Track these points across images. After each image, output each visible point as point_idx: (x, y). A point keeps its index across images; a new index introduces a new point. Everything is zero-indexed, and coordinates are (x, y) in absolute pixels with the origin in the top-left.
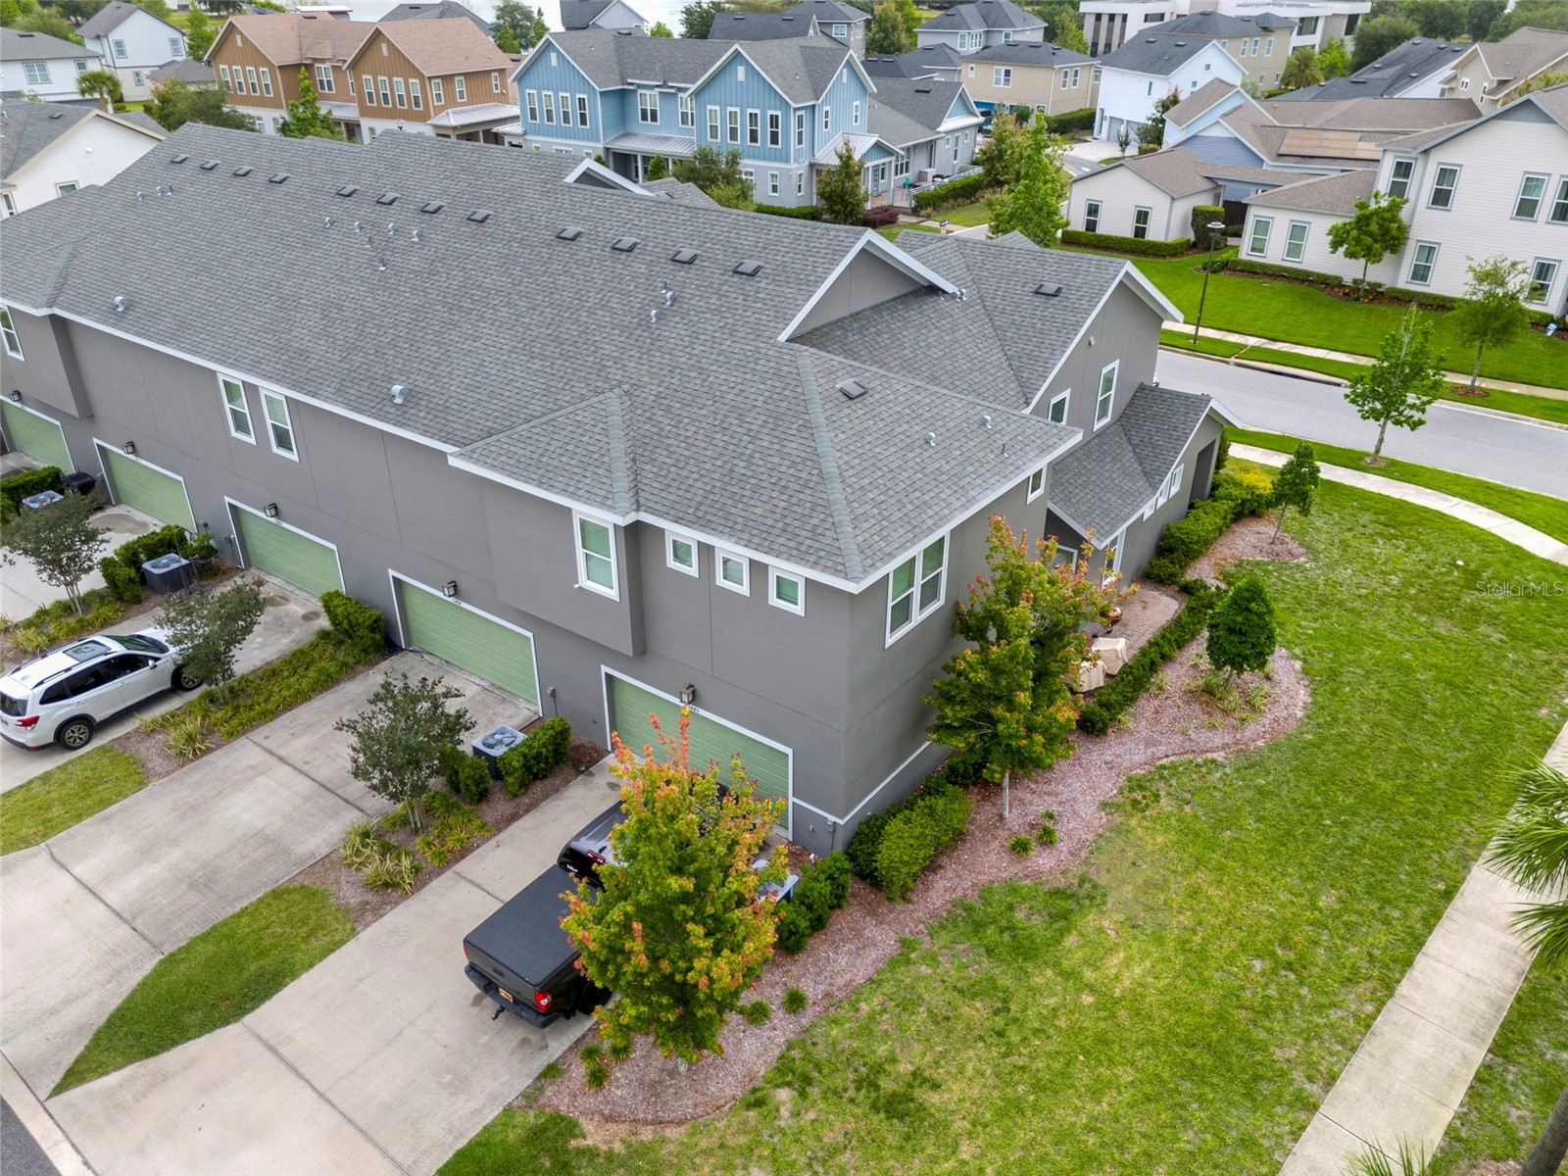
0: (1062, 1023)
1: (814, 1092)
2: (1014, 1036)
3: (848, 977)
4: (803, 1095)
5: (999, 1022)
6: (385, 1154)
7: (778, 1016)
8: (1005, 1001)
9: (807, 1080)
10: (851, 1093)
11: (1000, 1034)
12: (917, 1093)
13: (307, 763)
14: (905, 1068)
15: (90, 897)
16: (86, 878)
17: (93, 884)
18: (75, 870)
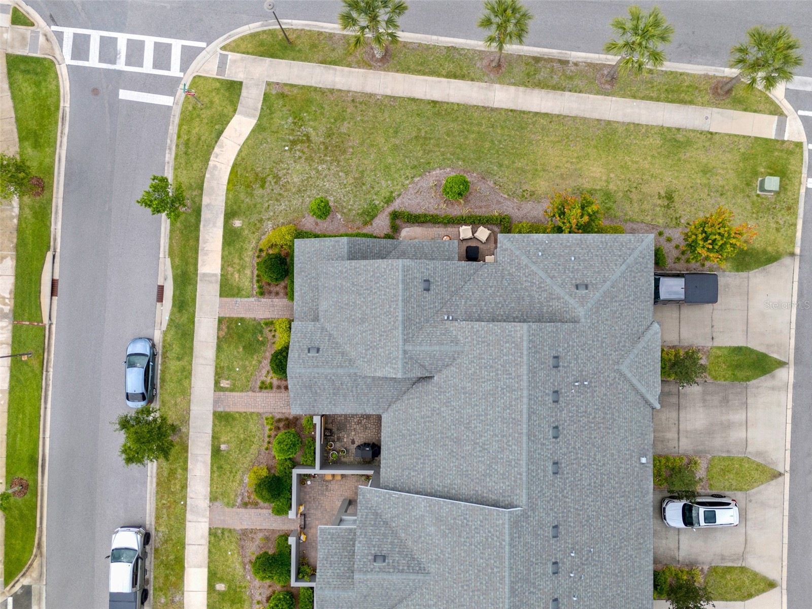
0: (623, 177)
1: (678, 216)
2: (635, 185)
3: (645, 228)
4: (680, 217)
5: (634, 190)
6: (748, 286)
7: (666, 235)
8: (627, 192)
9: (676, 218)
10: (673, 208)
11: (636, 188)
12: (664, 195)
13: (675, 424)
14: (659, 202)
15: (748, 422)
16: (745, 430)
17: (745, 427)
18: (745, 436)
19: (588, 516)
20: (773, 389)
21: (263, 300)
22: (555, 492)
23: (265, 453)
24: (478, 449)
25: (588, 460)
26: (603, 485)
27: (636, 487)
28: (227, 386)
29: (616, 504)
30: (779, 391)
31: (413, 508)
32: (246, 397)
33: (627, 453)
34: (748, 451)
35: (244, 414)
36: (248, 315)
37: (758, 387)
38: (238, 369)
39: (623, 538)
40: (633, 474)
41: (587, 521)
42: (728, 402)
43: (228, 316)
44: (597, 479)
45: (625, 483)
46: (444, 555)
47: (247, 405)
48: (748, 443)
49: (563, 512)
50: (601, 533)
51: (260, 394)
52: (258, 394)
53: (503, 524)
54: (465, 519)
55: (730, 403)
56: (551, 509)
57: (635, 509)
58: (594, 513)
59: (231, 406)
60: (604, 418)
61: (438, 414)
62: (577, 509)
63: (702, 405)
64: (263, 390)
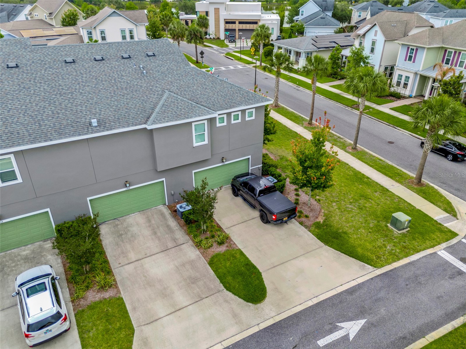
15: (180, 311)
16: (168, 313)
17: (174, 310)
18: (162, 315)
19: (29, 88)
20: (235, 316)
22: (50, 63)
25: (83, 82)
26: (61, 95)
27: (65, 122)
29: (44, 108)
30: (236, 323)
33: (97, 110)
34: (143, 327)
37: (226, 301)
39: (7, 120)
40: (78, 118)
41: (24, 88)
42: (193, 283)
44: (67, 90)
45: (67, 112)
48: (154, 323)
49: (31, 70)
50: (12, 100)
55: (193, 285)
56: (33, 62)
57: (40, 125)
58: (32, 92)
60: (122, 88)
62: (35, 79)
63: (177, 265)
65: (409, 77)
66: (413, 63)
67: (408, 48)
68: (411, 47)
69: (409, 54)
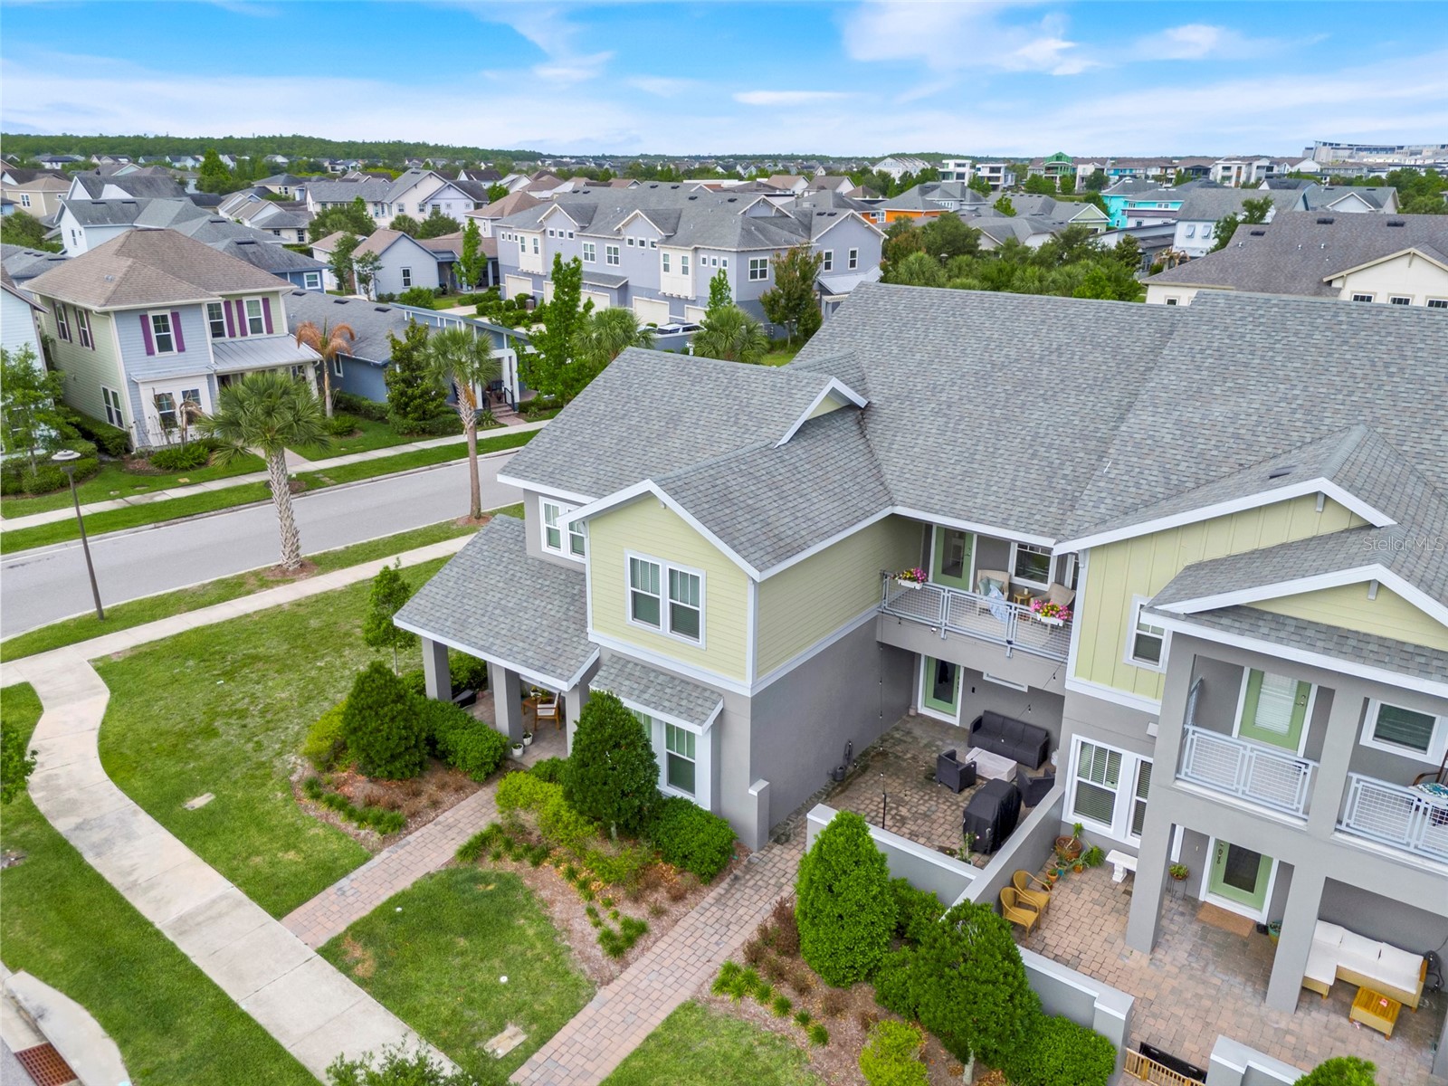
21: (410, 838)
23: (831, 1055)
24: (1054, 357)
28: (516, 1042)
31: (1151, 437)
32: (604, 1011)
35: (652, 1044)
36: (404, 883)
38: (504, 979)
43: (342, 928)
46: (1296, 397)
47: (631, 1019)
51: (632, 971)
52: (627, 975)
53: (1227, 298)
54: (1202, 351)
59: (590, 1067)
61: (949, 407)
64: (631, 954)
65: (195, 392)
66: (182, 354)
67: (144, 319)
68: (151, 315)
69: (154, 335)
